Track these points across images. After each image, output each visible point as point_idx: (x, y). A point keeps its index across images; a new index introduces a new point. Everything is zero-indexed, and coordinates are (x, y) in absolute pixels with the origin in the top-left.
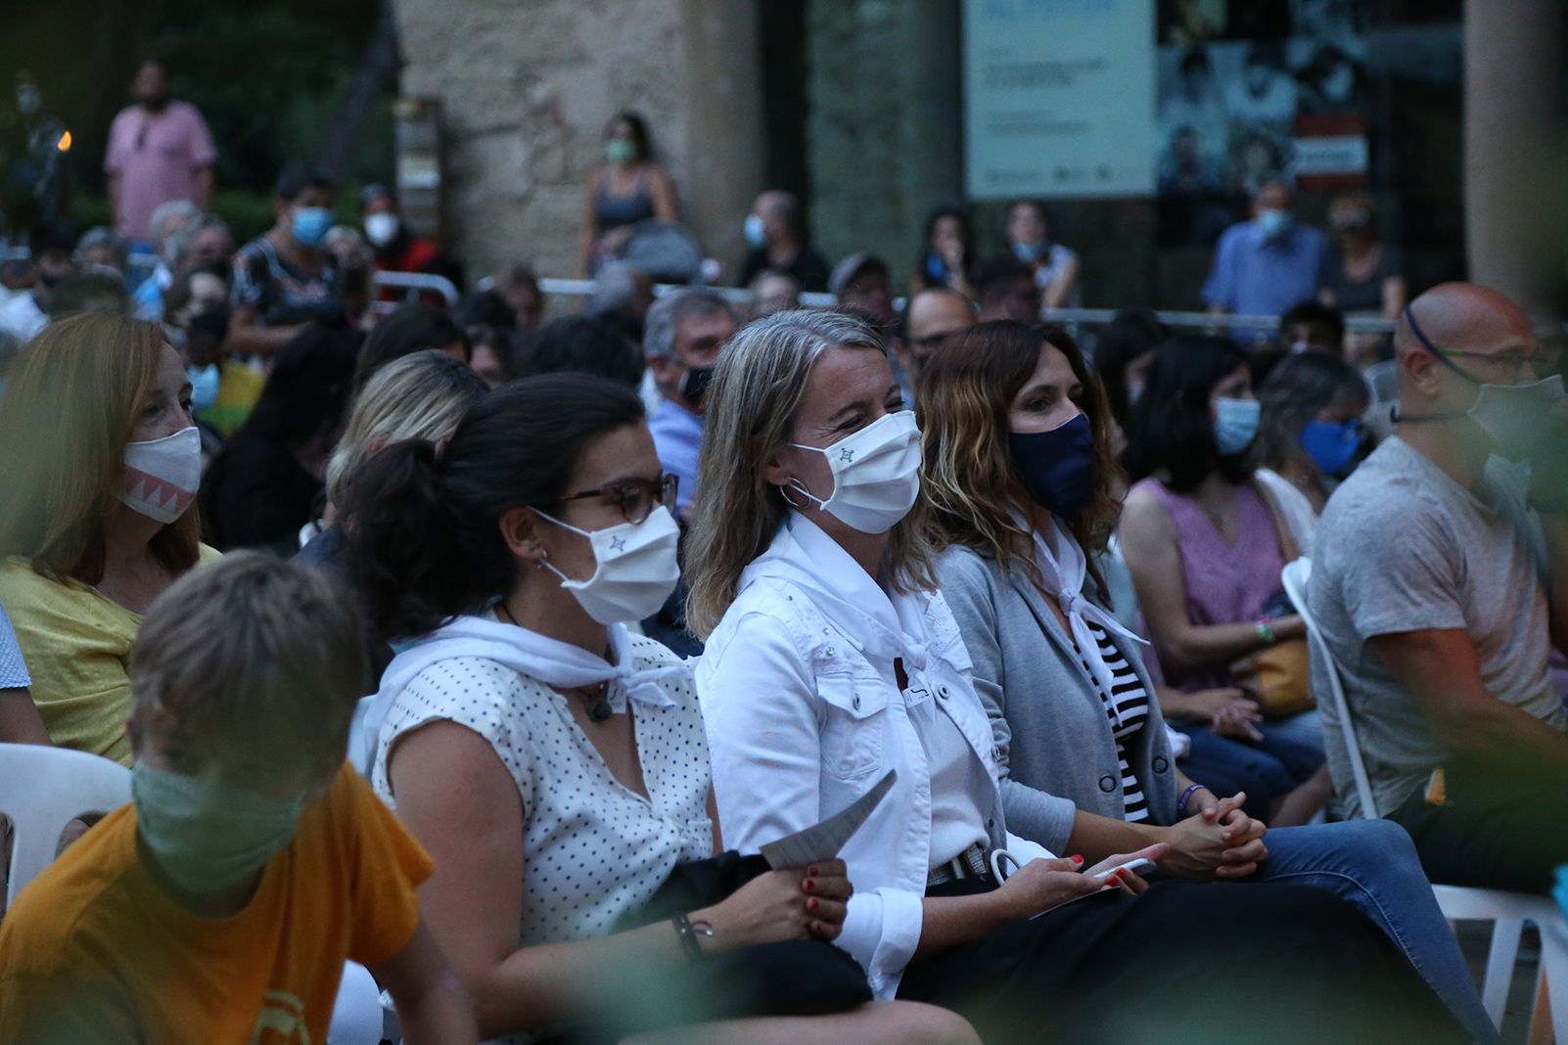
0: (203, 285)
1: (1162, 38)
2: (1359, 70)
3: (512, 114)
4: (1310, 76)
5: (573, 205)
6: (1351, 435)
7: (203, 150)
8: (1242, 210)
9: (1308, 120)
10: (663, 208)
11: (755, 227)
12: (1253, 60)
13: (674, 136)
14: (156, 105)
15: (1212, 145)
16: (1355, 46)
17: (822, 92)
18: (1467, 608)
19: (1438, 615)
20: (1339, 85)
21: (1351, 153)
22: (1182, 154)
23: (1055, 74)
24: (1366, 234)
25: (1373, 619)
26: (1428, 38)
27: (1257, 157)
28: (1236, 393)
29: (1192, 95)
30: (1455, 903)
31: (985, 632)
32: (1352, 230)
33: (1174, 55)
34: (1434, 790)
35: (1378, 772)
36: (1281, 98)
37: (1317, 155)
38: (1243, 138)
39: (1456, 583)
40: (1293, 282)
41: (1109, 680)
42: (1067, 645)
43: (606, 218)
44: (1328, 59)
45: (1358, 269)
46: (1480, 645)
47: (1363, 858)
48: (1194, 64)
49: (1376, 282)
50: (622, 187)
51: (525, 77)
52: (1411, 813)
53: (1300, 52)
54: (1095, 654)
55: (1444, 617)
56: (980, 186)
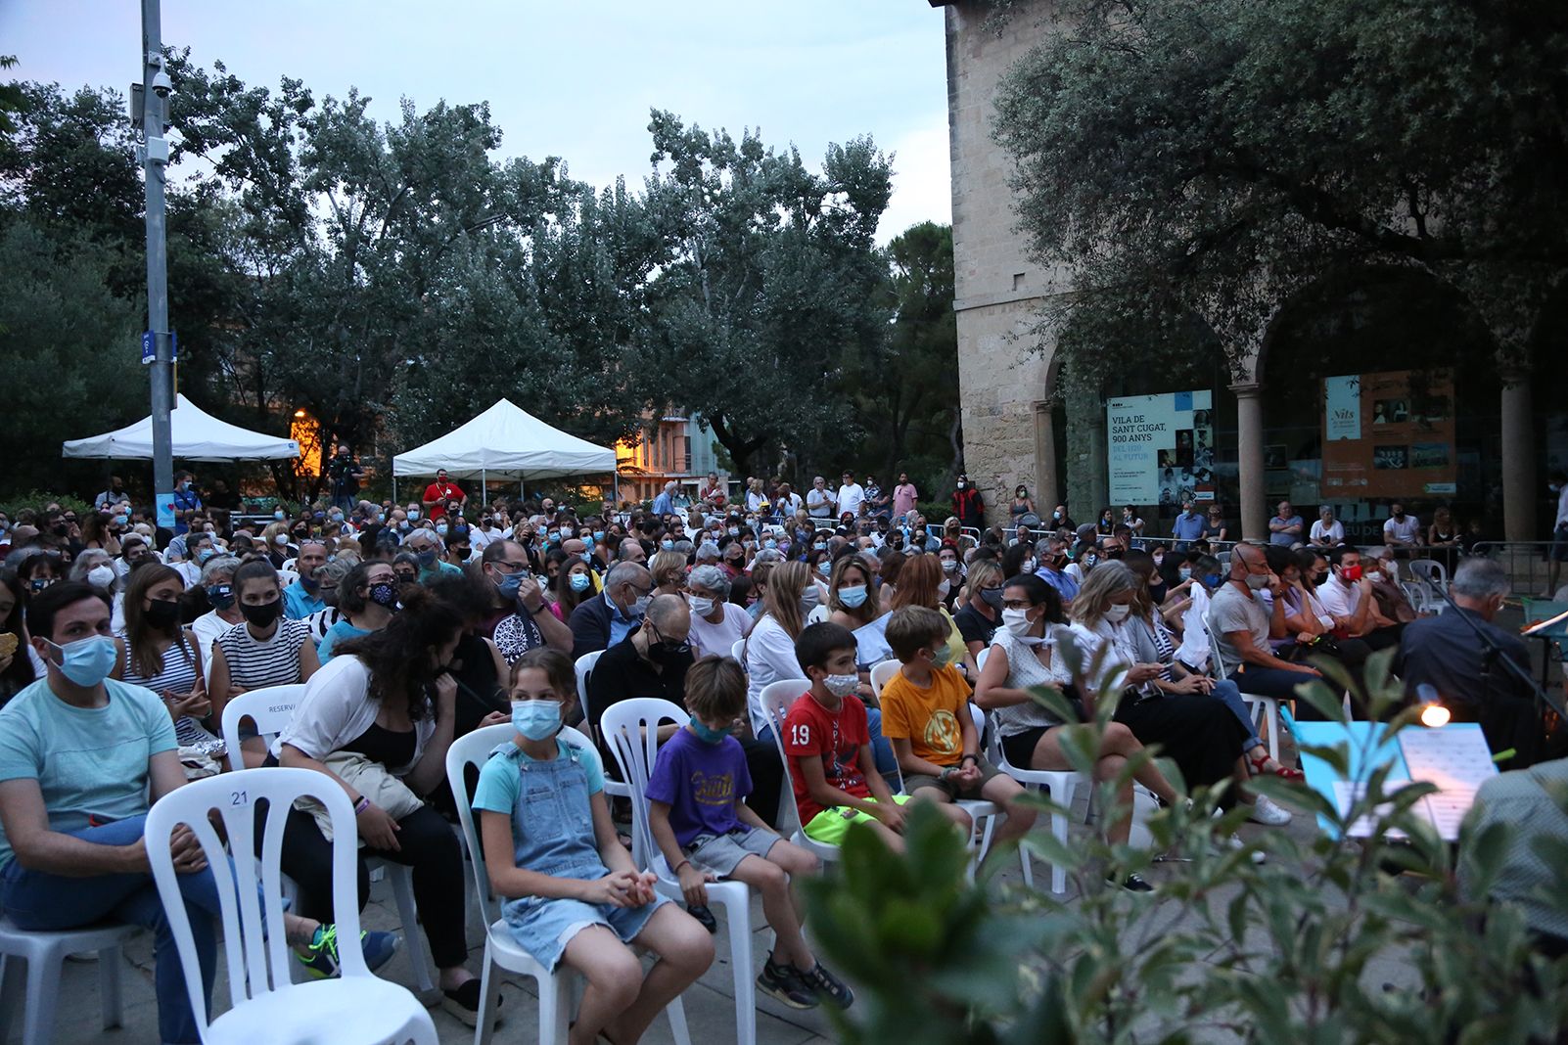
0: (919, 533)
1: (1160, 466)
2: (1211, 473)
3: (992, 485)
4: (1199, 475)
5: (1007, 507)
6: (1216, 579)
7: (915, 495)
8: (1181, 509)
9: (1198, 487)
10: (1030, 509)
11: (1057, 514)
12: (1183, 471)
13: (1034, 491)
14: (904, 484)
15: (1173, 493)
16: (1211, 469)
17: (1069, 476)
18: (1249, 625)
19: (1242, 627)
20: (1206, 478)
21: (1210, 495)
22: (1166, 493)
23: (1132, 474)
24: (1217, 516)
25: (1226, 628)
26: (1229, 465)
27: (1186, 496)
28: (1185, 567)
29: (1168, 480)
30: (1246, 697)
31: (1135, 633)
32: (1215, 515)
33: (1163, 470)
34: (1241, 669)
35: (1226, 665)
36: (1192, 481)
37: (1201, 496)
38: (1182, 490)
39: (1245, 619)
40: (1196, 526)
41: (1163, 642)
42: (1153, 636)
43: (1014, 512)
44: (1204, 471)
45: (1214, 525)
46: (1252, 634)
47: (1222, 689)
48: (1169, 472)
49: (1219, 528)
50: (1019, 503)
51: (996, 476)
52: (1234, 676)
53: (1196, 470)
54: (1160, 637)
55: (1243, 627)
56: (1113, 503)
